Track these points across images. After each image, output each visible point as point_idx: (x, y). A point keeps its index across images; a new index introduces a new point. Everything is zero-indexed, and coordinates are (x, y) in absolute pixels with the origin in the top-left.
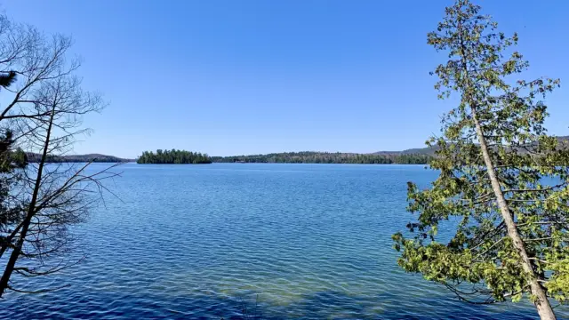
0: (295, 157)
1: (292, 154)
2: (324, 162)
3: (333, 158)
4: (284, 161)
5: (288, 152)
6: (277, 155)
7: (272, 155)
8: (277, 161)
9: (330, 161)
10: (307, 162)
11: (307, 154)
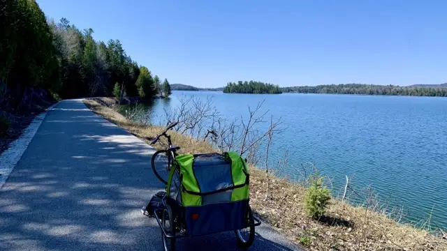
0: (345, 89)
1: (342, 86)
2: (378, 93)
3: (388, 91)
4: (336, 92)
5: (337, 84)
6: (328, 86)
7: (322, 87)
8: (328, 92)
9: (384, 93)
10: (359, 93)
11: (358, 86)
